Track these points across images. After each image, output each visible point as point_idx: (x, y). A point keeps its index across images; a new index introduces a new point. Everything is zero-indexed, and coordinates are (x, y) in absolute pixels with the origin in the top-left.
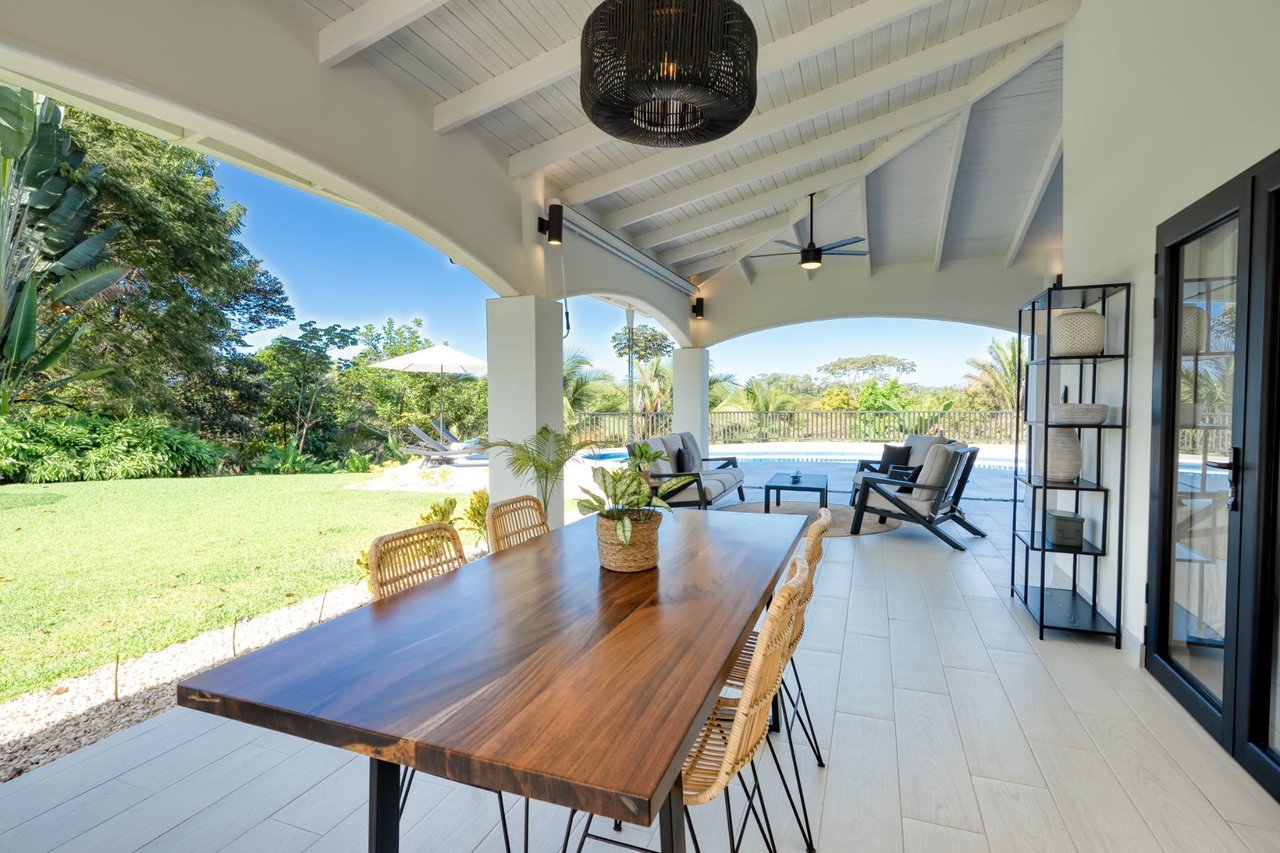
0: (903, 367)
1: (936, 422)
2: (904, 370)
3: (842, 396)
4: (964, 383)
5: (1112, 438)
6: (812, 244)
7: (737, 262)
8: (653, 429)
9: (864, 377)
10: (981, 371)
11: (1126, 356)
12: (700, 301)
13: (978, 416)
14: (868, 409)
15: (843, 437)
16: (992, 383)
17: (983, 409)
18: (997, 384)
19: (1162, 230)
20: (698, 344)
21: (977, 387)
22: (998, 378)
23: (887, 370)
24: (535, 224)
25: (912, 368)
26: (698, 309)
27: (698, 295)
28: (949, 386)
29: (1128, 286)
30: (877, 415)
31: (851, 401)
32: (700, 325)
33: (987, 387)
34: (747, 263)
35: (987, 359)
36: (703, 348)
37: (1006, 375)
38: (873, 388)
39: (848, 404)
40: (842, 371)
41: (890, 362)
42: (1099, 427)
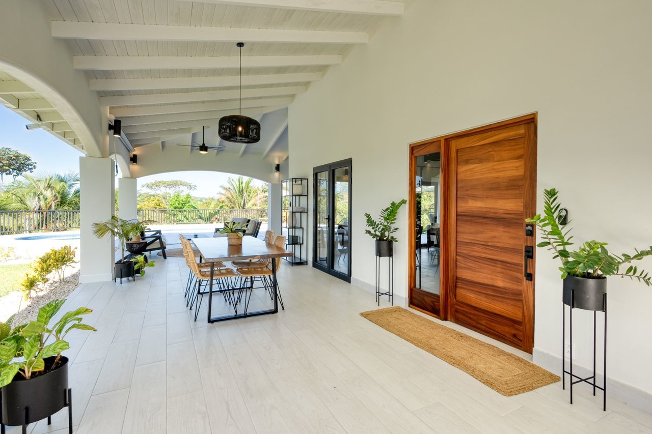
0: (190, 187)
1: (216, 214)
2: (191, 188)
3: (156, 201)
4: (217, 197)
5: (304, 215)
6: (204, 144)
7: (160, 142)
8: (46, 221)
9: (171, 192)
10: (225, 191)
11: (307, 196)
12: (135, 156)
13: (225, 212)
14: (175, 208)
15: (163, 222)
16: (230, 196)
17: (227, 208)
18: (233, 197)
19: (315, 169)
20: (133, 176)
21: (224, 198)
22: (233, 194)
23: (182, 188)
24: (107, 126)
25: (195, 188)
26: (134, 159)
27: (135, 153)
28: (211, 197)
29: (307, 179)
30: (180, 211)
31: (161, 204)
32: (135, 167)
33: (228, 198)
34: (163, 143)
35: (227, 185)
36: (135, 178)
37: (236, 193)
38: (178, 197)
39: (159, 206)
40: (157, 188)
41: (184, 184)
42: (301, 212)
